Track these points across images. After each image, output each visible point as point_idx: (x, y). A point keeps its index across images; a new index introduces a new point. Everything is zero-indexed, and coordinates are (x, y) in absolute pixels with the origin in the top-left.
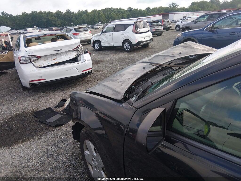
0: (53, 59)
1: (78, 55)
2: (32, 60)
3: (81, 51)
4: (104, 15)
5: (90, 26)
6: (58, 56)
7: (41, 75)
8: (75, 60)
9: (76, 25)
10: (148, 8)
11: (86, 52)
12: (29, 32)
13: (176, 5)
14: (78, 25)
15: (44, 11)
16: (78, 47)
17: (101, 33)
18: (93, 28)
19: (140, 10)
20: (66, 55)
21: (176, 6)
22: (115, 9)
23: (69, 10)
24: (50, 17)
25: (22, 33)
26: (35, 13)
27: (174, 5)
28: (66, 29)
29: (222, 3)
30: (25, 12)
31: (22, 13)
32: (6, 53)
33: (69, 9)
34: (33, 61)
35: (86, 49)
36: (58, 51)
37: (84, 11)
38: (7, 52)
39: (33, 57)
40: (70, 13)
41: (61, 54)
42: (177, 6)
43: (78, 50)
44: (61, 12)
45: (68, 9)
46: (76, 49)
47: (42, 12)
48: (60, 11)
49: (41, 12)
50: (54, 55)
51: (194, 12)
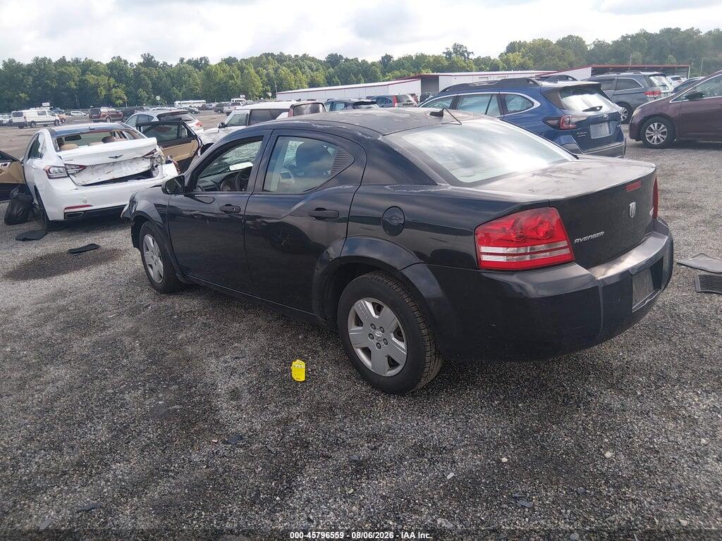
0: (106, 172)
1: (153, 168)
2: (70, 171)
3: (159, 160)
4: (258, 72)
5: (214, 105)
6: (116, 166)
7: (85, 198)
8: (147, 174)
9: (171, 103)
10: (387, 58)
11: (168, 162)
12: (29, 120)
13: (466, 51)
14: (177, 102)
15: (74, 58)
16: (153, 153)
17: (219, 127)
18: (222, 112)
19: (364, 62)
20: (129, 167)
21: (466, 54)
22: (289, 57)
23: (153, 57)
24: (92, 76)
25: (5, 122)
26: (45, 63)
27: (459, 50)
28: (136, 117)
29: (593, 46)
30: (12, 61)
31: (3, 63)
32: (5, 165)
33: (151, 54)
34: (72, 174)
35: (169, 157)
36: (116, 157)
37: (196, 61)
38: (9, 163)
39: (73, 167)
40: (155, 65)
41: (121, 163)
42: (469, 54)
43: (152, 158)
44: (126, 62)
45: (149, 54)
46: (150, 156)
47: (67, 60)
48: (123, 58)
49: (62, 62)
50: (108, 164)
51: (511, 72)
